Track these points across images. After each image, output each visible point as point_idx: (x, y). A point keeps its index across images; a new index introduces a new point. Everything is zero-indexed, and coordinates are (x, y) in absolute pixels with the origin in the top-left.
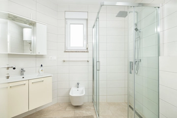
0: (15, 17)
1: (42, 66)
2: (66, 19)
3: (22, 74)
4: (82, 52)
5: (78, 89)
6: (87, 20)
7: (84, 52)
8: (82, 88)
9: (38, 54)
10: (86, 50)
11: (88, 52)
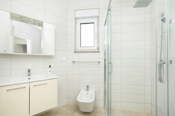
0: (21, 17)
1: (50, 67)
2: (76, 19)
3: (29, 75)
4: (93, 52)
5: (88, 92)
6: (98, 17)
7: (95, 52)
8: (92, 92)
9: (45, 54)
10: (98, 50)
11: (99, 52)
